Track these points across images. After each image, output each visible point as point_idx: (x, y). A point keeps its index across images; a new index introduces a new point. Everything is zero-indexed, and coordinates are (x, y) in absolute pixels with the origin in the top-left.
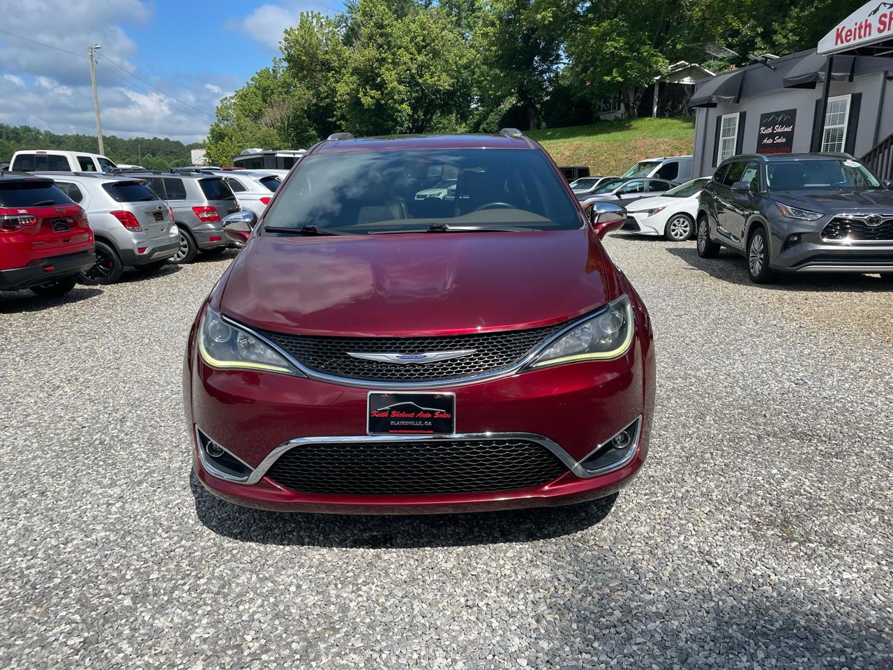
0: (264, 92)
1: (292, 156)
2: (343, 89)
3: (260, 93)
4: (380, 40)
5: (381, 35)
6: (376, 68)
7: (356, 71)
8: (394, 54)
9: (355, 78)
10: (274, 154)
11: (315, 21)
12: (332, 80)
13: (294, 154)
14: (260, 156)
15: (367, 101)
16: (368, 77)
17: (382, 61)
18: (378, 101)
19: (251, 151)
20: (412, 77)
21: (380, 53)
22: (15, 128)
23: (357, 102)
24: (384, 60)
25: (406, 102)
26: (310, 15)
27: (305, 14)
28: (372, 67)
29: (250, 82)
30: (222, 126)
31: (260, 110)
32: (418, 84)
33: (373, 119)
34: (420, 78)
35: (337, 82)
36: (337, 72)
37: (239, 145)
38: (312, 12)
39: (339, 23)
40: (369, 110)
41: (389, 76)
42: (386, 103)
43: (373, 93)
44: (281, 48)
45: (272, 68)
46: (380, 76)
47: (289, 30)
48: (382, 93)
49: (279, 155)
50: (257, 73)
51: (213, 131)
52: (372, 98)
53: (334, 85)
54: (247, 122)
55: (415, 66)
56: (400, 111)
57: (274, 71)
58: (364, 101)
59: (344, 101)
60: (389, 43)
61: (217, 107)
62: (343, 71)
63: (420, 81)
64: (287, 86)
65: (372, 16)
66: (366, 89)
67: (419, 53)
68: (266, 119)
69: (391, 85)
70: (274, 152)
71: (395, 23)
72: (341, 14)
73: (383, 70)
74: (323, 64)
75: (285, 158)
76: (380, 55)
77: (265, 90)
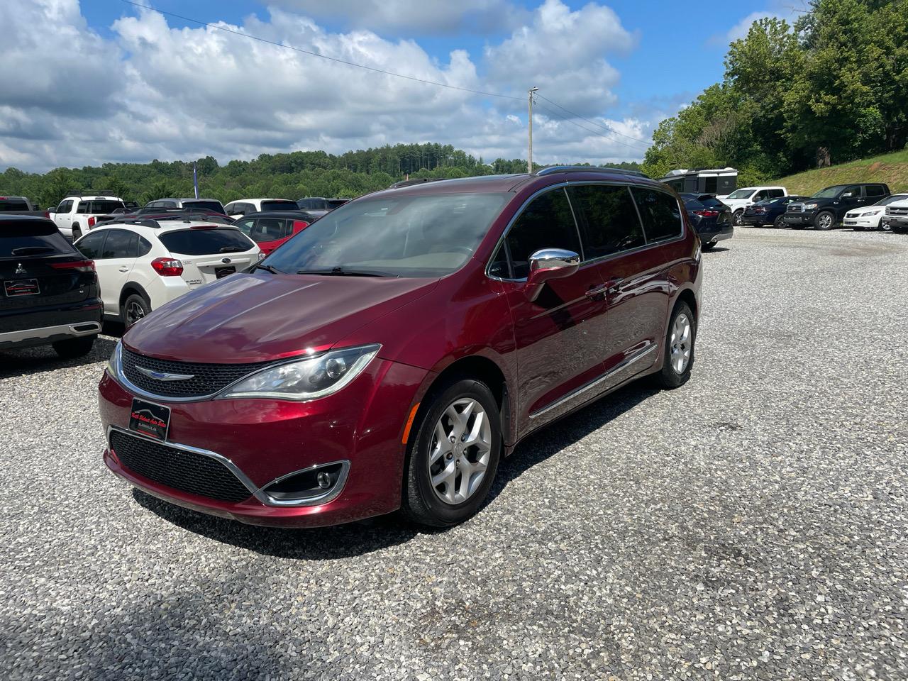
0: (708, 109)
1: (716, 175)
2: (790, 98)
3: (704, 112)
4: (843, 38)
5: (845, 33)
6: (835, 70)
7: (811, 76)
8: (860, 51)
9: (808, 84)
10: (696, 175)
11: (768, 28)
12: (780, 89)
13: (718, 173)
14: (681, 177)
15: (819, 108)
16: (824, 81)
17: (842, 61)
18: (834, 106)
19: (675, 172)
20: (887, 74)
21: (842, 53)
22: (509, 161)
23: (809, 111)
24: (846, 59)
25: (874, 104)
26: (764, 22)
27: (758, 23)
28: (829, 68)
29: (696, 101)
30: (660, 149)
31: (700, 129)
32: (893, 82)
33: (826, 128)
34: (897, 74)
35: (786, 90)
36: (788, 80)
37: (671, 166)
38: (766, 19)
39: (803, 24)
40: (822, 118)
41: (851, 78)
42: (844, 109)
43: (828, 98)
44: (725, 63)
45: (722, 83)
46: (839, 78)
47: (736, 42)
48: (840, 98)
49: (701, 175)
50: (705, 91)
51: (648, 154)
52: (826, 104)
53: (782, 94)
54: (685, 143)
55: (891, 61)
56: (864, 116)
57: (724, 86)
58: (815, 109)
59: (793, 111)
60: (854, 41)
61: (655, 131)
62: (796, 77)
63: (897, 78)
64: (734, 101)
65: (835, 12)
66: (820, 95)
67: (899, 45)
68: (705, 138)
69: (851, 87)
70: (697, 172)
71: (866, 15)
72: (806, 14)
73: (843, 70)
74: (772, 73)
75: (707, 178)
76: (842, 54)
77: (710, 107)
